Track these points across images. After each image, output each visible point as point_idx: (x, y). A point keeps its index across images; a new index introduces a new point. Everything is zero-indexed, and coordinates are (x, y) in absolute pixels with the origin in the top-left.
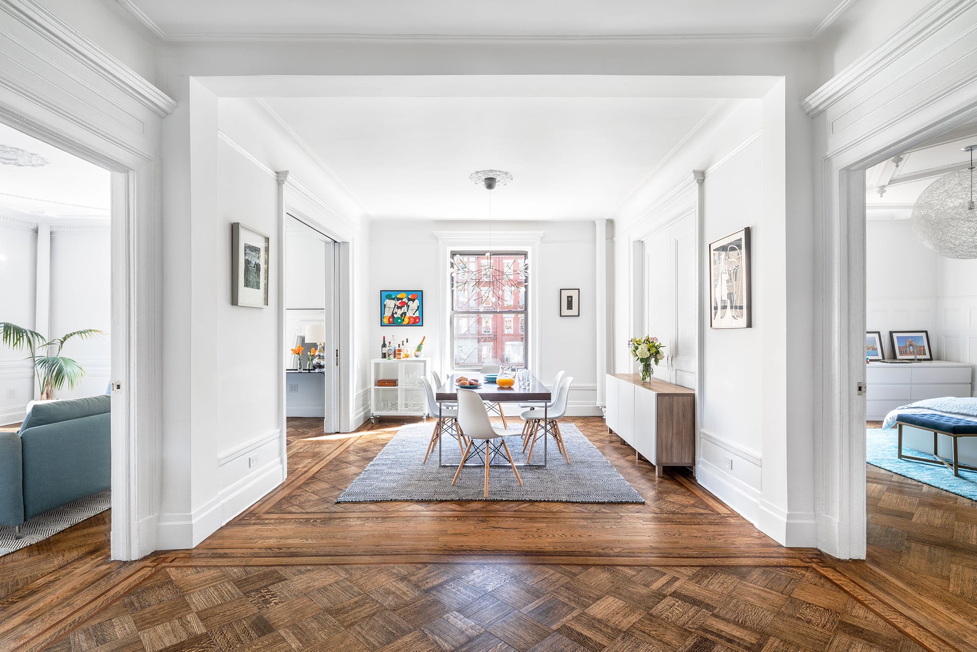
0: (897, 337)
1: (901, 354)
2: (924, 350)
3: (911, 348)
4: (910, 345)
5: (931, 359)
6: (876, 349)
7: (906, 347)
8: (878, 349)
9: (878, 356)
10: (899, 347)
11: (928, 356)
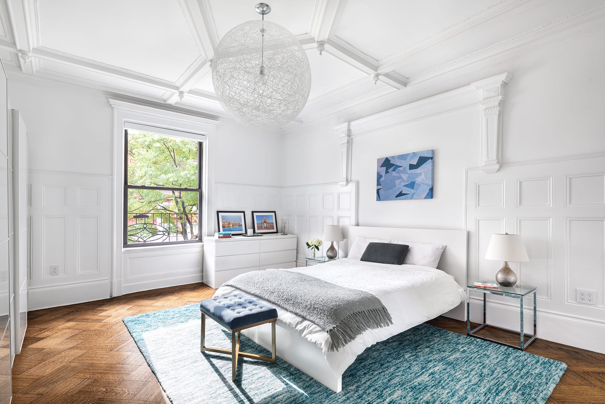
0: (256, 216)
1: (259, 228)
2: (273, 226)
3: (265, 223)
4: (265, 222)
5: (277, 232)
6: (241, 225)
7: (262, 223)
8: (243, 225)
9: (242, 231)
10: (257, 224)
11: (275, 230)
